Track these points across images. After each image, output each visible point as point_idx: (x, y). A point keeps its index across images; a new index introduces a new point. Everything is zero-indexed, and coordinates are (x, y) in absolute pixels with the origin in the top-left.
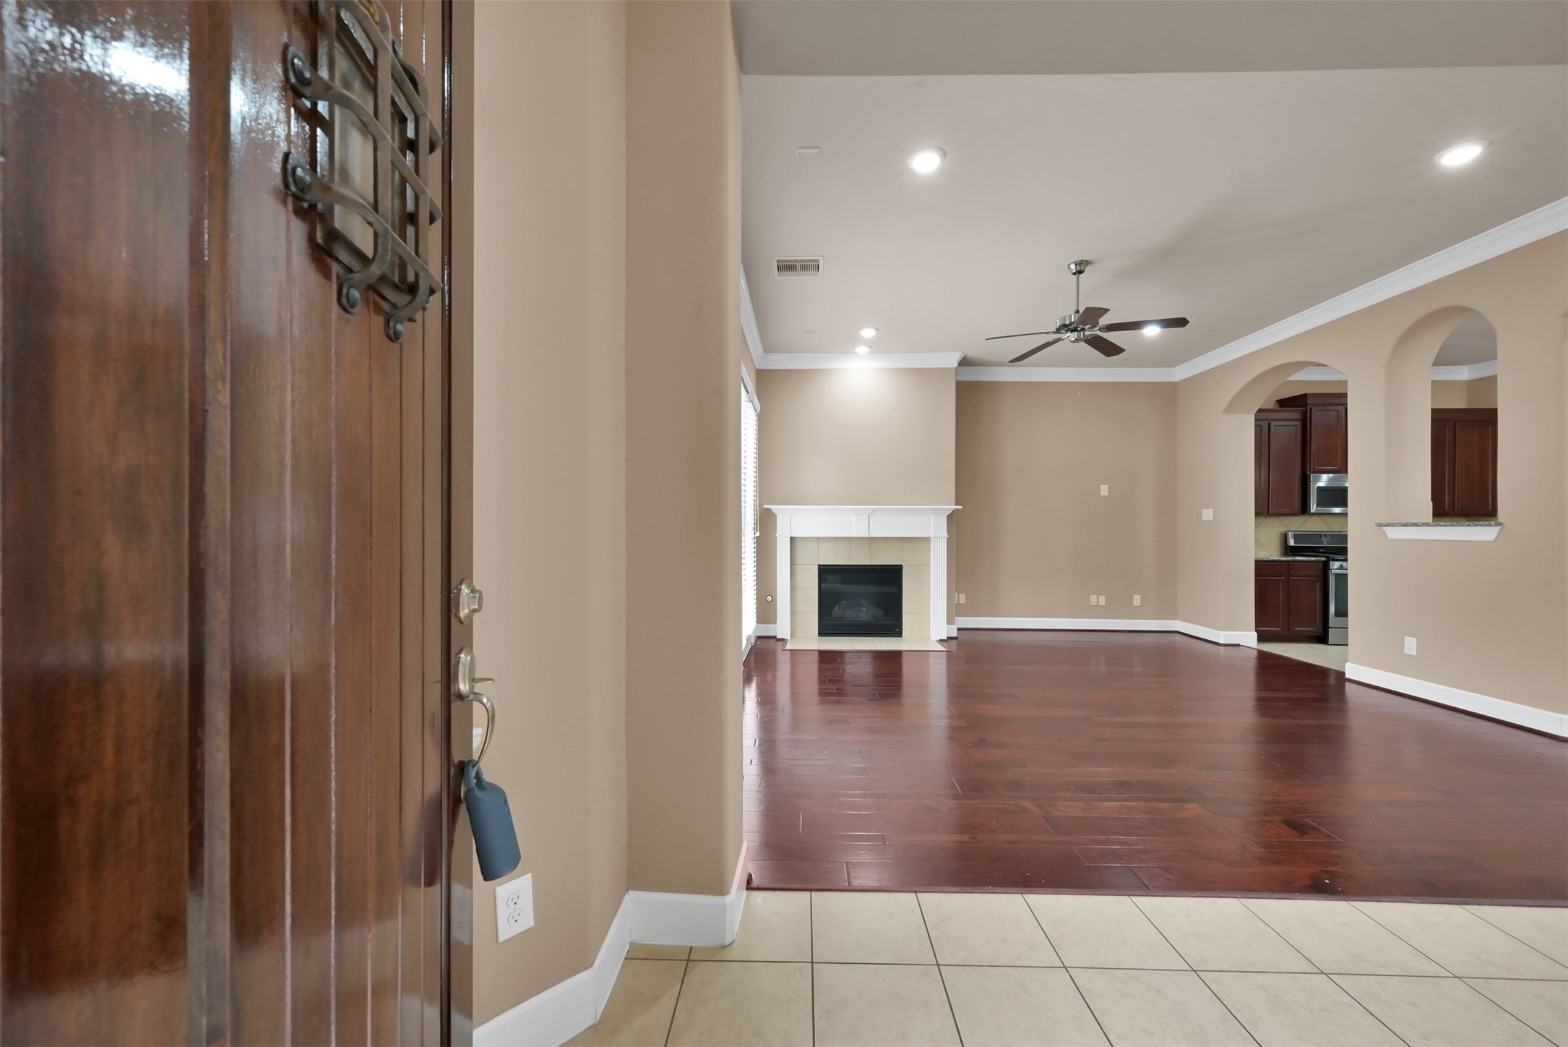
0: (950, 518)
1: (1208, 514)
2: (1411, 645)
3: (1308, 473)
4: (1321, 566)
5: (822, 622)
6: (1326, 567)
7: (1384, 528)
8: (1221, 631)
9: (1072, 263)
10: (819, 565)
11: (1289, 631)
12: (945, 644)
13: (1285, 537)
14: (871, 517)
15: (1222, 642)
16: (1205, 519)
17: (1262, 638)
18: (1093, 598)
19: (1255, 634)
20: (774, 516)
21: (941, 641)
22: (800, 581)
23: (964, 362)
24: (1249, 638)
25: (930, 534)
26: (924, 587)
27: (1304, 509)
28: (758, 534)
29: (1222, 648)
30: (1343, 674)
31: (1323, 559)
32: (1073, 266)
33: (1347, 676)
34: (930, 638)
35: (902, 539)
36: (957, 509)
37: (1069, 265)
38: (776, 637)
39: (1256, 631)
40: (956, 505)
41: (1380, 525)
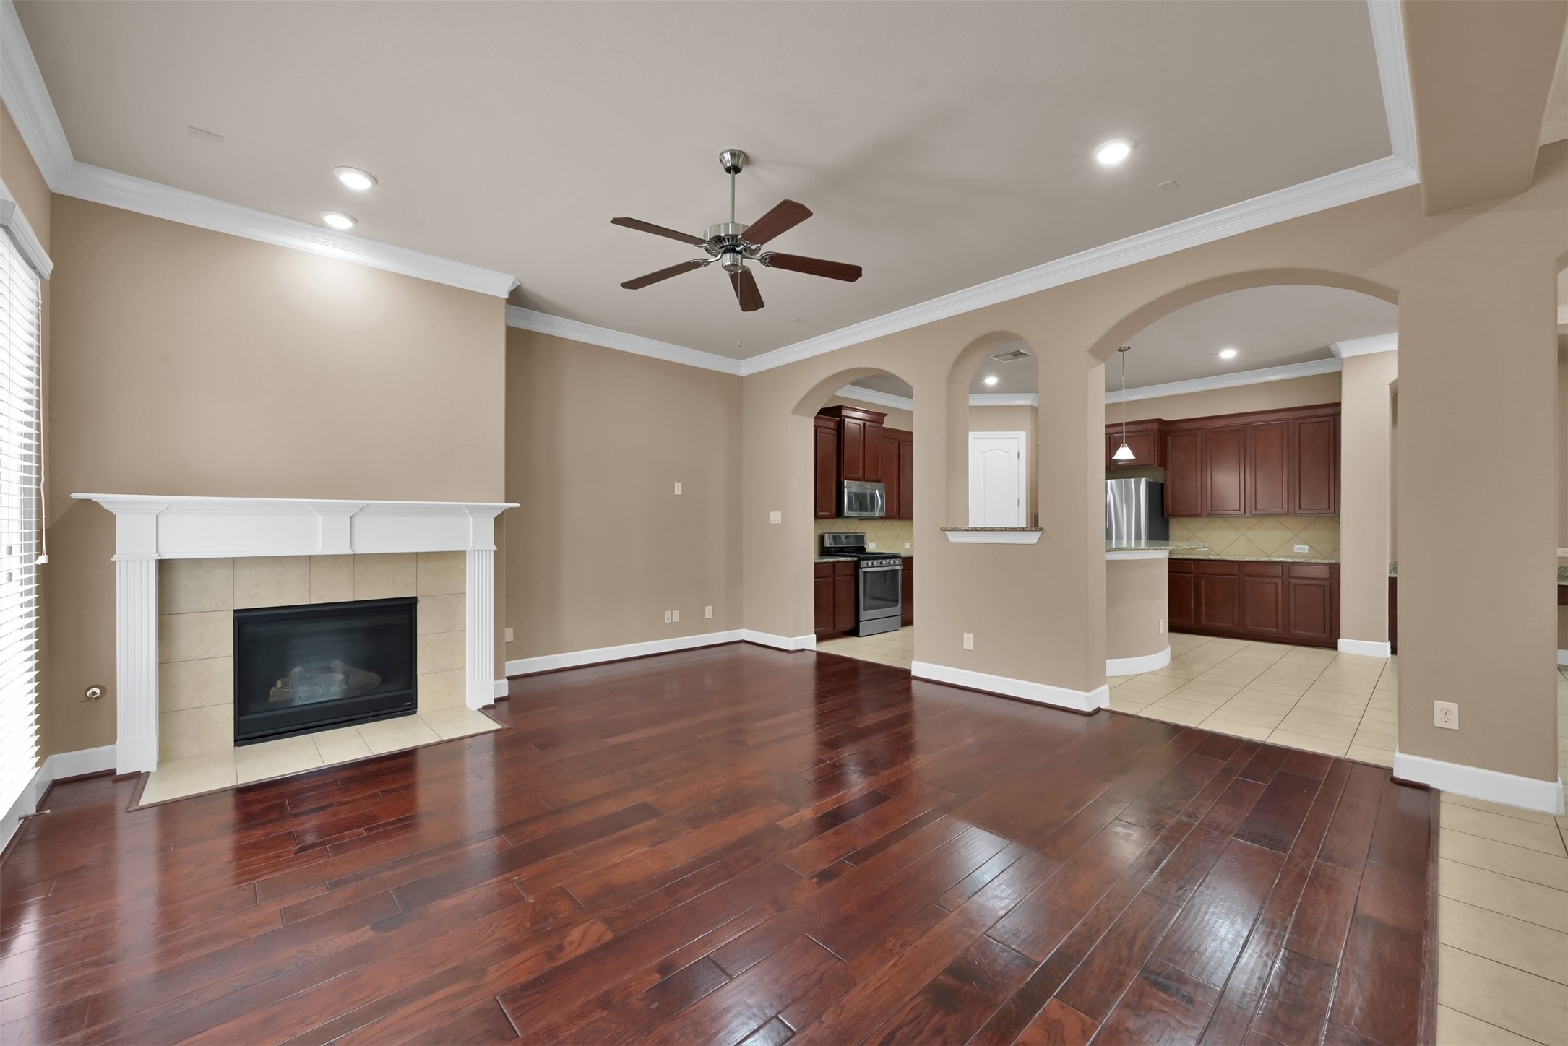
0: (499, 521)
1: (776, 517)
2: (968, 640)
3: (842, 479)
4: (853, 564)
5: (243, 718)
6: (857, 565)
7: (946, 532)
8: (790, 637)
9: (726, 151)
10: (236, 611)
11: (834, 628)
12: (492, 711)
13: (822, 539)
14: (357, 521)
15: (791, 648)
16: (774, 522)
17: (820, 639)
18: (668, 614)
19: (815, 635)
20: (111, 518)
21: (485, 709)
22: (186, 644)
23: (518, 298)
24: (809, 641)
25: (468, 545)
26: (455, 628)
27: (839, 513)
28: (43, 559)
29: (791, 655)
30: (909, 672)
31: (856, 559)
32: (727, 156)
33: (913, 674)
34: (465, 706)
35: (416, 555)
36: (510, 509)
37: (722, 154)
38: (113, 772)
39: (815, 633)
40: (506, 502)
41: (944, 530)
